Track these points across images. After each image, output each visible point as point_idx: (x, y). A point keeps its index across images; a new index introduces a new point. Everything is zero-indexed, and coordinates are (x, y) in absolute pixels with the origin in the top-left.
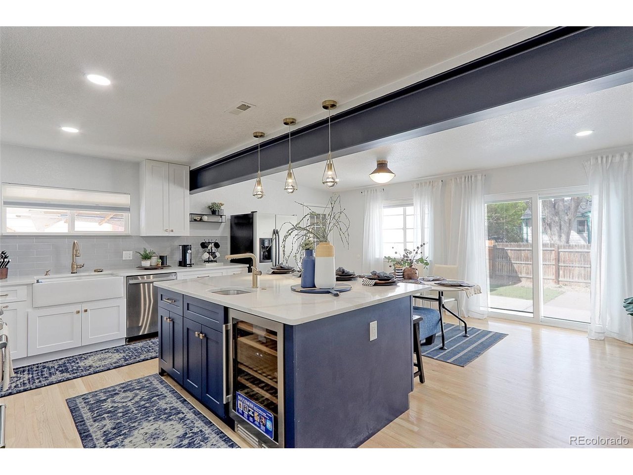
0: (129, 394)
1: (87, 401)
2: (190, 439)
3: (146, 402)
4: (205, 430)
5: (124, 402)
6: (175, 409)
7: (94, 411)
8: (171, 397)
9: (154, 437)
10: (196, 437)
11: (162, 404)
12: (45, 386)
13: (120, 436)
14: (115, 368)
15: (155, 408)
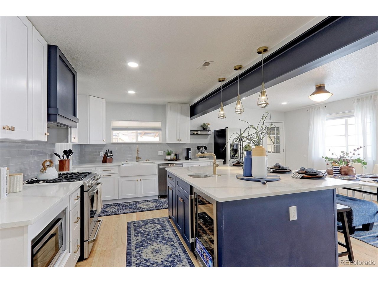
0: (153, 225)
1: (135, 225)
2: (173, 258)
3: (159, 231)
4: (182, 255)
5: (149, 229)
6: (171, 238)
7: (136, 231)
8: (171, 232)
9: (156, 252)
10: (176, 258)
11: (165, 235)
12: (122, 214)
13: (142, 247)
14: (151, 210)
15: (162, 236)
